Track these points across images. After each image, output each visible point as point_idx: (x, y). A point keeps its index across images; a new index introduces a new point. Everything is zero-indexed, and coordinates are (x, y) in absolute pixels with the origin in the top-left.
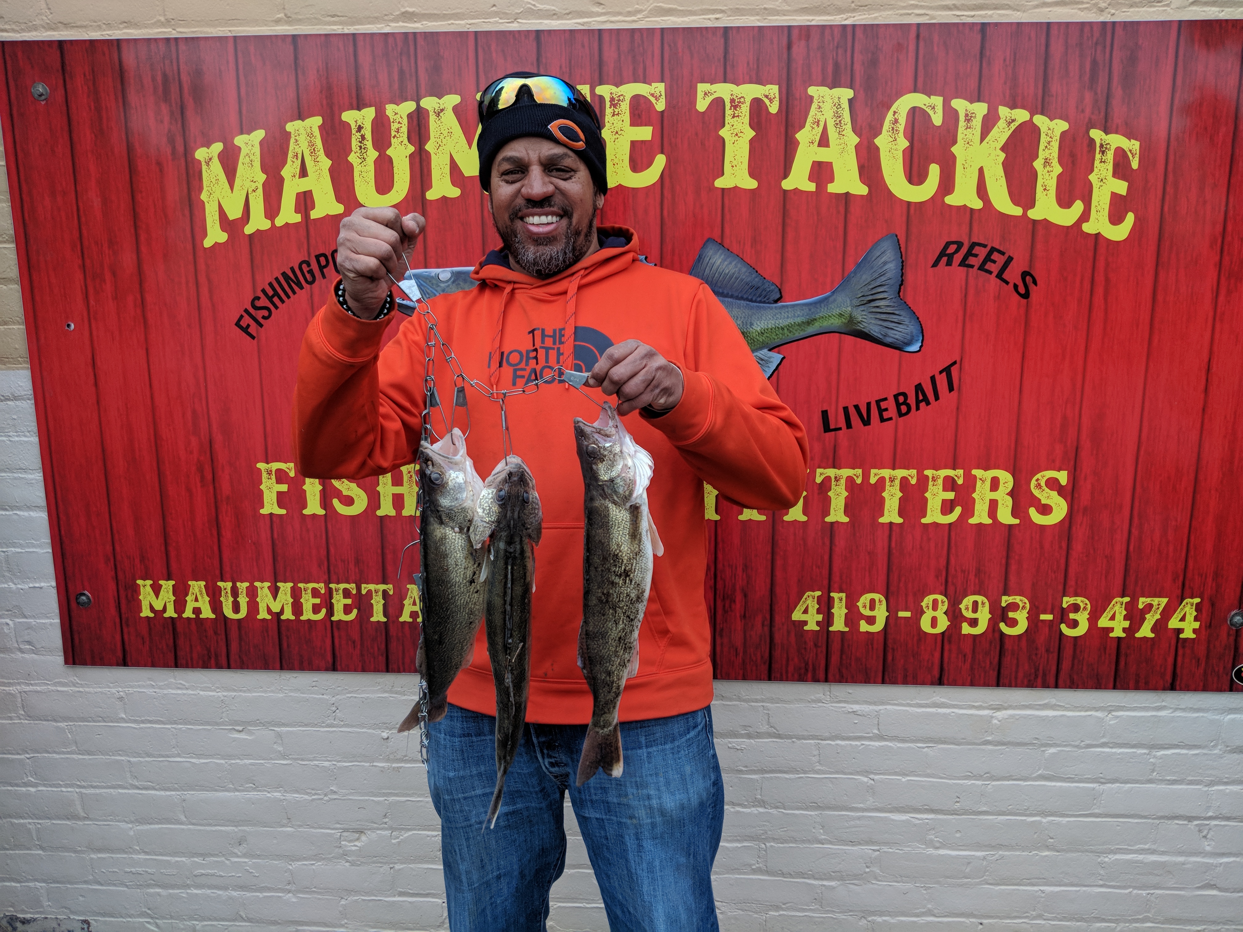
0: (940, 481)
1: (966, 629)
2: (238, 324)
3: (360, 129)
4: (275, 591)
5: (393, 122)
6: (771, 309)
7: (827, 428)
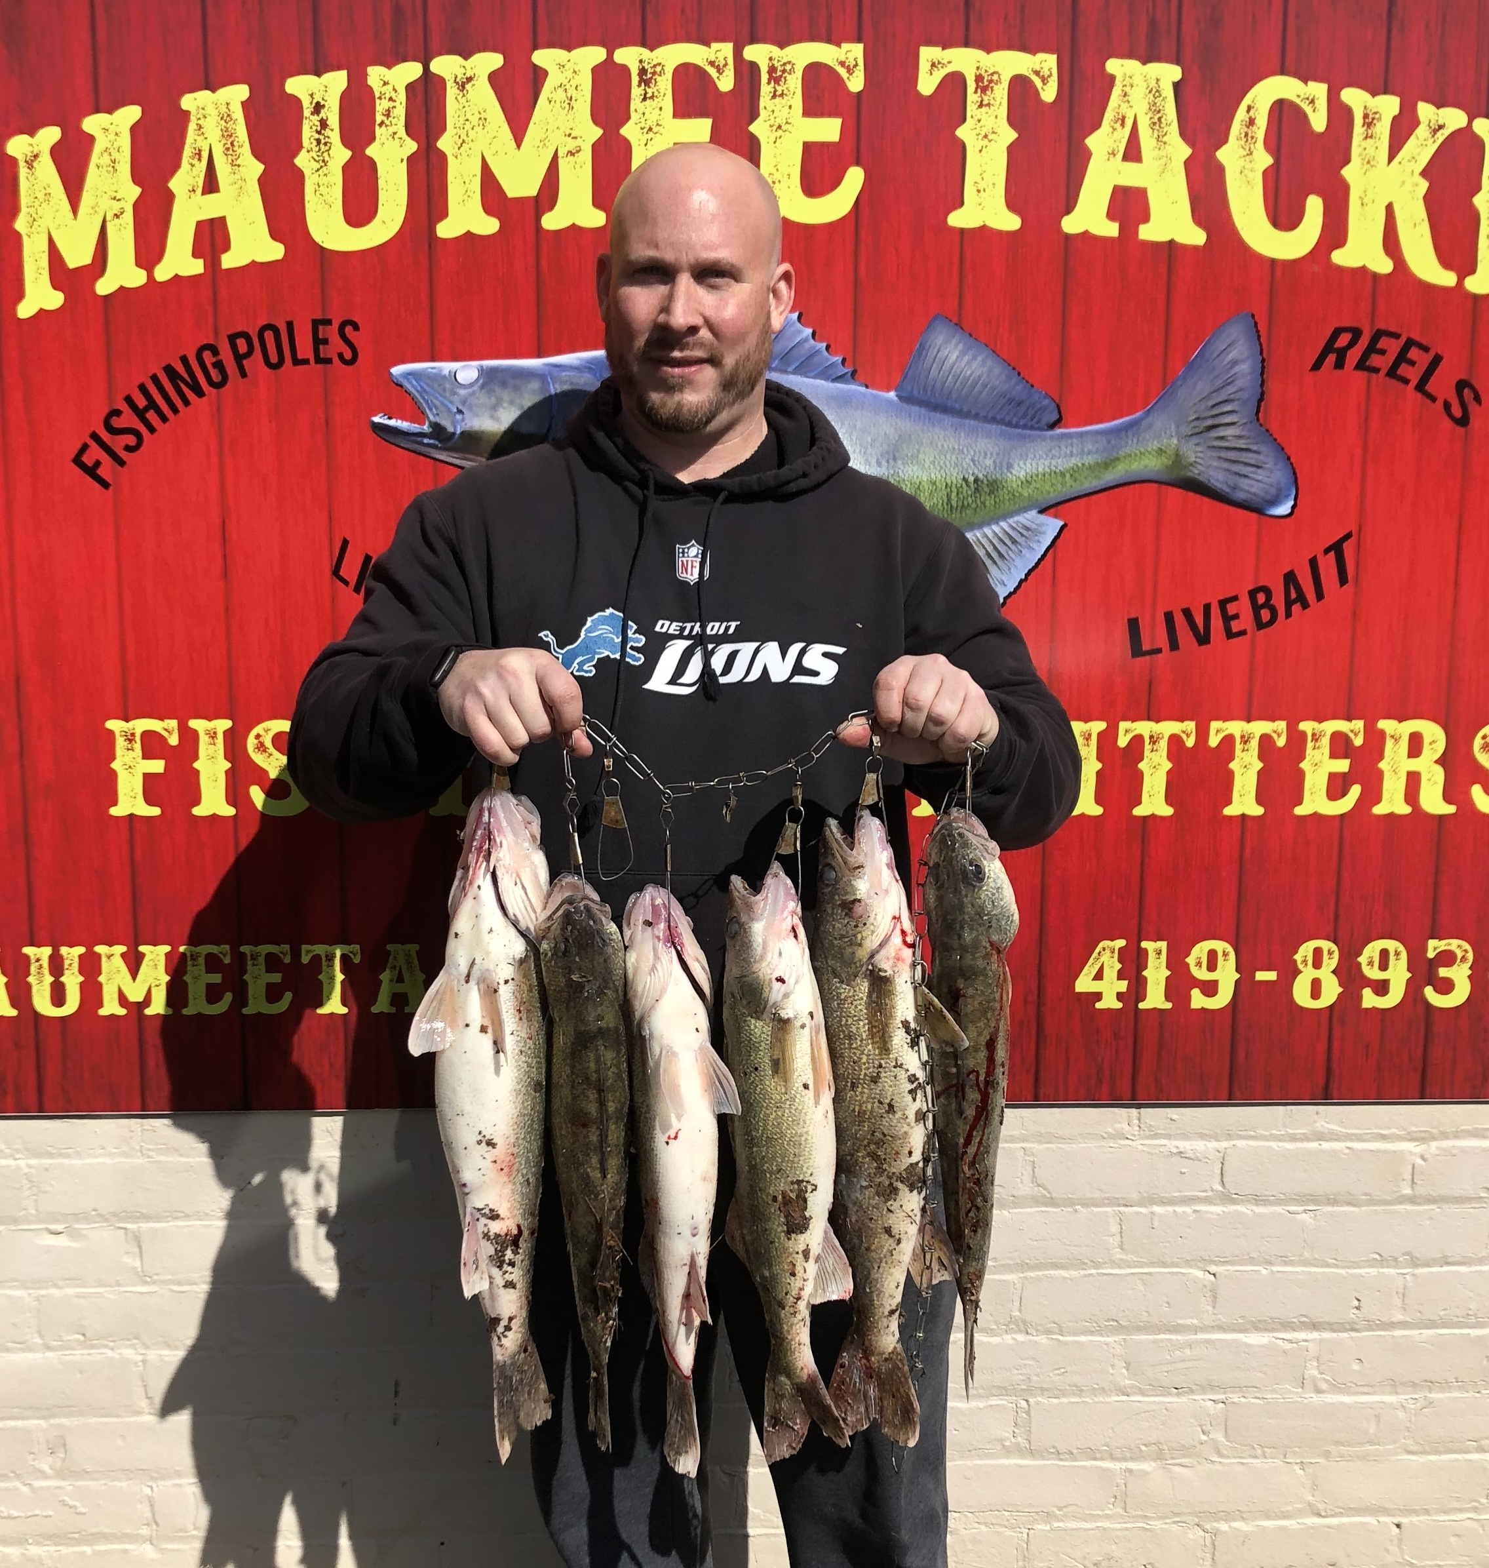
0: (1325, 742)
1: (1369, 999)
2: (77, 461)
3: (318, 108)
4: (134, 963)
5: (380, 98)
6: (1044, 439)
7: (1137, 650)
